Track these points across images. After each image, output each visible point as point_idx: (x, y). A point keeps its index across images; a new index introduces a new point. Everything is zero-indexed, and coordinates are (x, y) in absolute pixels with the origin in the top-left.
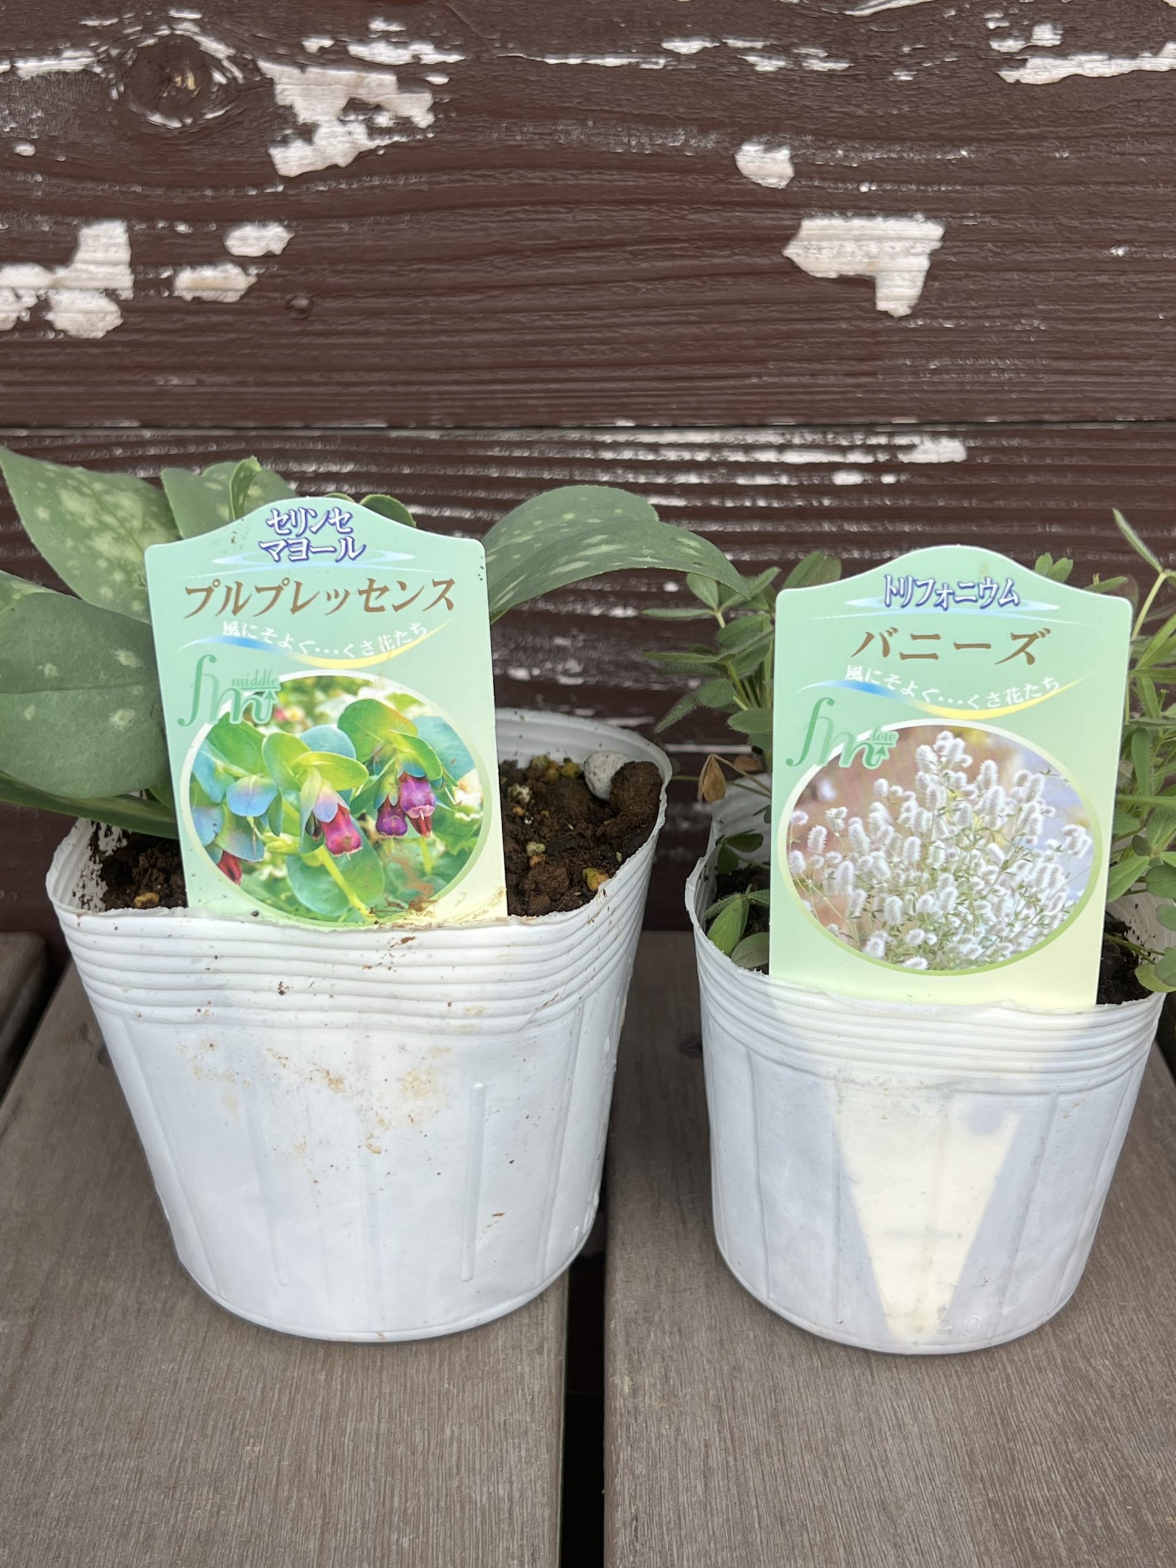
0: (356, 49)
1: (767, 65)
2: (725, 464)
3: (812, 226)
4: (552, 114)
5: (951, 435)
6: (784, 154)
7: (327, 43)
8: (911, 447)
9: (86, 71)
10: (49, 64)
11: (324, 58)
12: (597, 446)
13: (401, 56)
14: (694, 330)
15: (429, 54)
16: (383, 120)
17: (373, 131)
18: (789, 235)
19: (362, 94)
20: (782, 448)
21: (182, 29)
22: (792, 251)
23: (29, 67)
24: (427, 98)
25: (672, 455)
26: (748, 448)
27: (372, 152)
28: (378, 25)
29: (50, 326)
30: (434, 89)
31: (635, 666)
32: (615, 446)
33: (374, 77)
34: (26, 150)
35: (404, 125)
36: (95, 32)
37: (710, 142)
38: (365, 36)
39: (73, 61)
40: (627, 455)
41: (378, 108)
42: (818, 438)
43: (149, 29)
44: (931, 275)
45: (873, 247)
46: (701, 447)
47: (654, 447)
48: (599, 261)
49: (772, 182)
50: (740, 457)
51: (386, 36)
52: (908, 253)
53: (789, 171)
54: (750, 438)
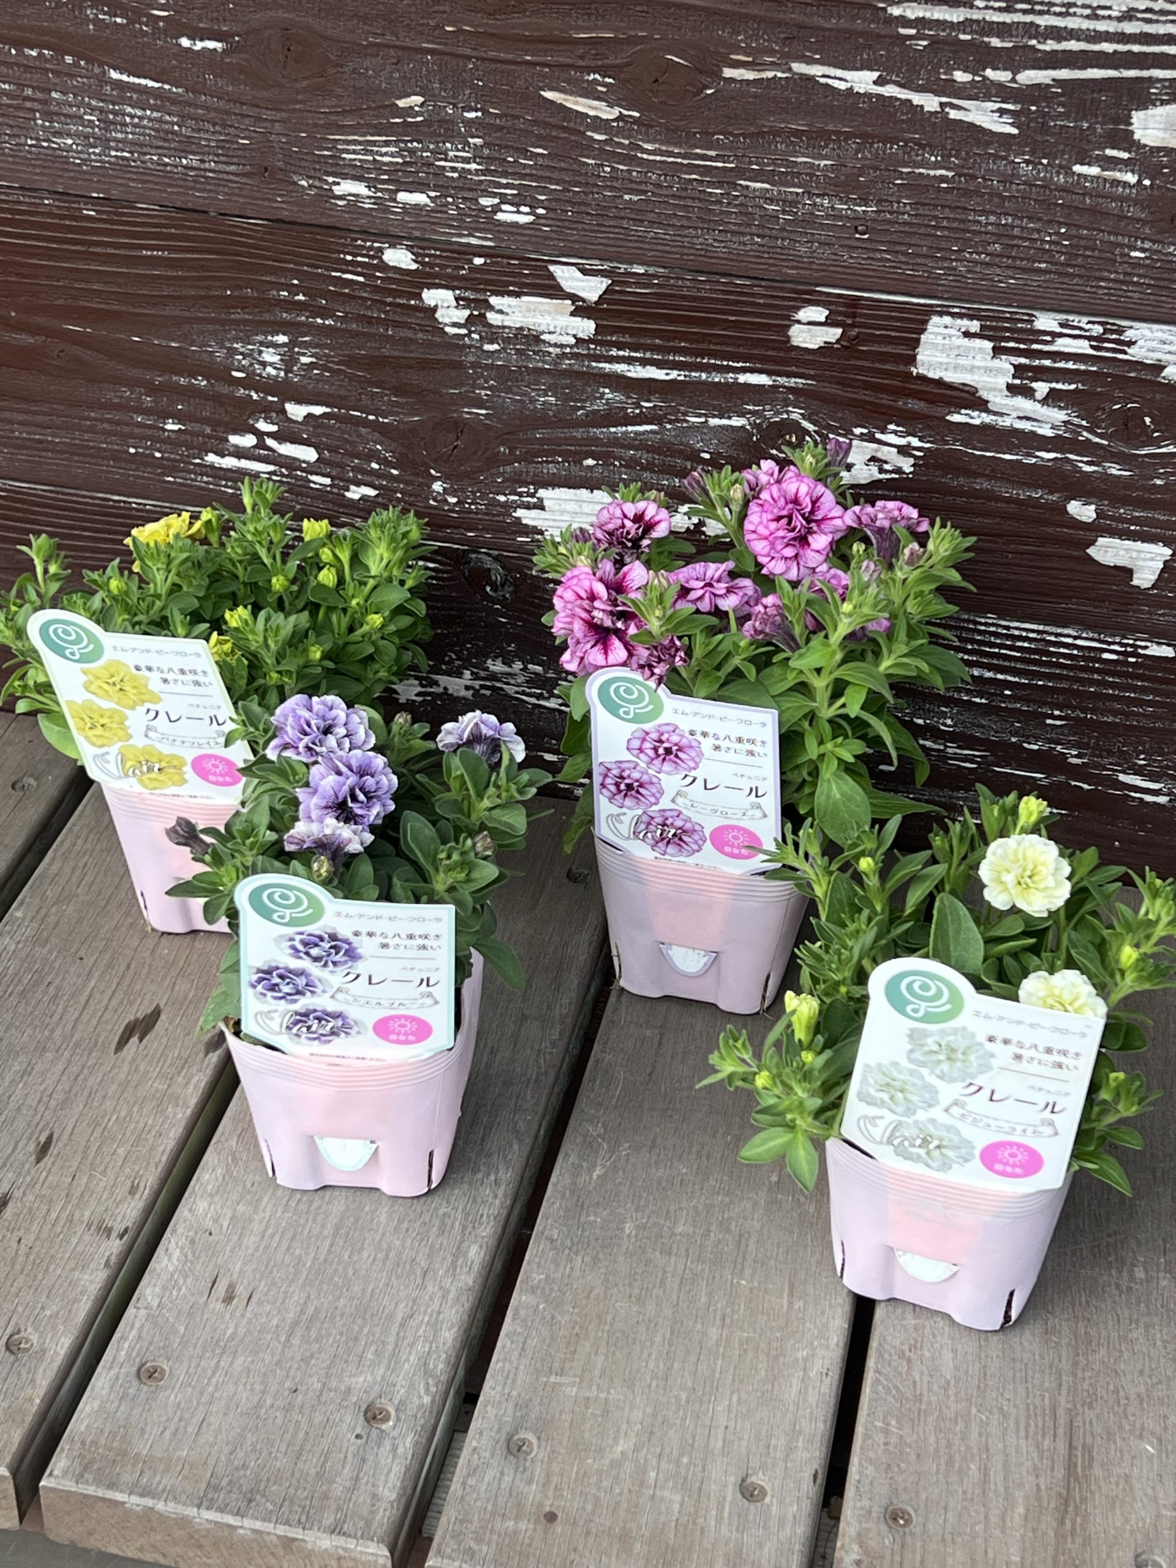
0: (878, 436)
1: (1088, 469)
2: (1044, 640)
3: (1101, 541)
4: (975, 474)
5: (1168, 645)
6: (1093, 507)
7: (865, 431)
8: (1146, 647)
9: (743, 427)
10: (725, 422)
11: (862, 437)
12: (976, 623)
13: (902, 441)
14: (1035, 579)
15: (915, 442)
16: (887, 467)
17: (881, 471)
18: (1093, 543)
19: (879, 455)
20: (1075, 638)
21: (794, 416)
22: (1091, 551)
23: (714, 422)
24: (912, 461)
25: (1017, 633)
26: (1057, 635)
27: (880, 481)
28: (892, 427)
29: (704, 533)
30: (915, 457)
31: (983, 726)
32: (985, 624)
33: (886, 448)
34: (707, 456)
35: (898, 470)
36: (750, 412)
37: (1054, 497)
38: (883, 431)
39: (737, 422)
40: (992, 629)
41: (886, 462)
42: (1096, 636)
43: (777, 413)
44: (1162, 571)
45: (1135, 555)
46: (1033, 631)
47: (1008, 628)
48: (989, 541)
49: (1084, 519)
50: (1053, 638)
51: (895, 432)
52: (1152, 559)
53: (1094, 516)
54: (1059, 631)
